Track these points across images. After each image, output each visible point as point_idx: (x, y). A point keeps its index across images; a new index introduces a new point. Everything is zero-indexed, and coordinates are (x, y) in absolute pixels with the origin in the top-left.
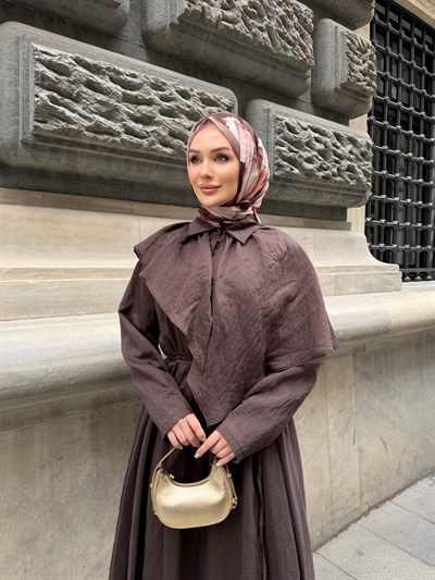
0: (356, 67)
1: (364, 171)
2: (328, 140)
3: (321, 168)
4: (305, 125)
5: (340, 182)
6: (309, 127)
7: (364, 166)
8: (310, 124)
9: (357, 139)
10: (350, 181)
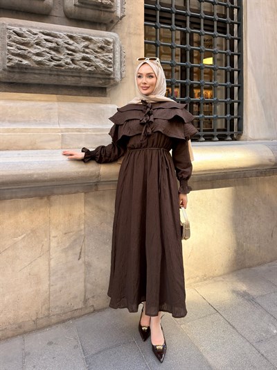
1: (102, 60)
2: (60, 40)
3: (52, 59)
4: (35, 31)
5: (76, 69)
6: (40, 32)
7: (104, 56)
8: (41, 31)
9: (93, 38)
10: (86, 67)
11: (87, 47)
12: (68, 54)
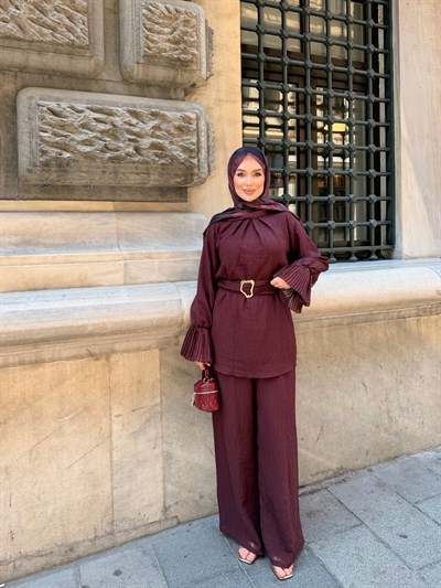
0: (156, 37)
1: (182, 147)
2: (117, 119)
3: (106, 148)
4: (80, 107)
5: (143, 162)
7: (183, 141)
8: (89, 106)
9: (167, 113)
10: (157, 159)
11: (157, 128)
12: (130, 140)
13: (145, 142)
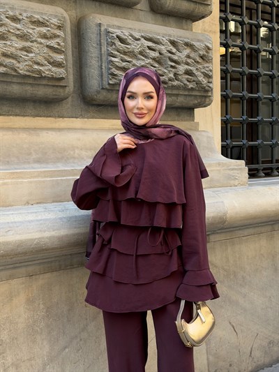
1: (202, 73)
2: (163, 47)
4: (137, 35)
6: (142, 37)
7: (204, 68)
8: (143, 34)
9: (194, 43)
10: (188, 83)
11: (188, 57)
12: (172, 67)
13: (182, 68)
